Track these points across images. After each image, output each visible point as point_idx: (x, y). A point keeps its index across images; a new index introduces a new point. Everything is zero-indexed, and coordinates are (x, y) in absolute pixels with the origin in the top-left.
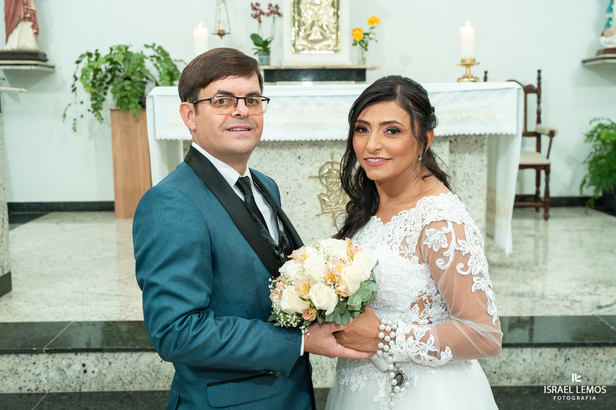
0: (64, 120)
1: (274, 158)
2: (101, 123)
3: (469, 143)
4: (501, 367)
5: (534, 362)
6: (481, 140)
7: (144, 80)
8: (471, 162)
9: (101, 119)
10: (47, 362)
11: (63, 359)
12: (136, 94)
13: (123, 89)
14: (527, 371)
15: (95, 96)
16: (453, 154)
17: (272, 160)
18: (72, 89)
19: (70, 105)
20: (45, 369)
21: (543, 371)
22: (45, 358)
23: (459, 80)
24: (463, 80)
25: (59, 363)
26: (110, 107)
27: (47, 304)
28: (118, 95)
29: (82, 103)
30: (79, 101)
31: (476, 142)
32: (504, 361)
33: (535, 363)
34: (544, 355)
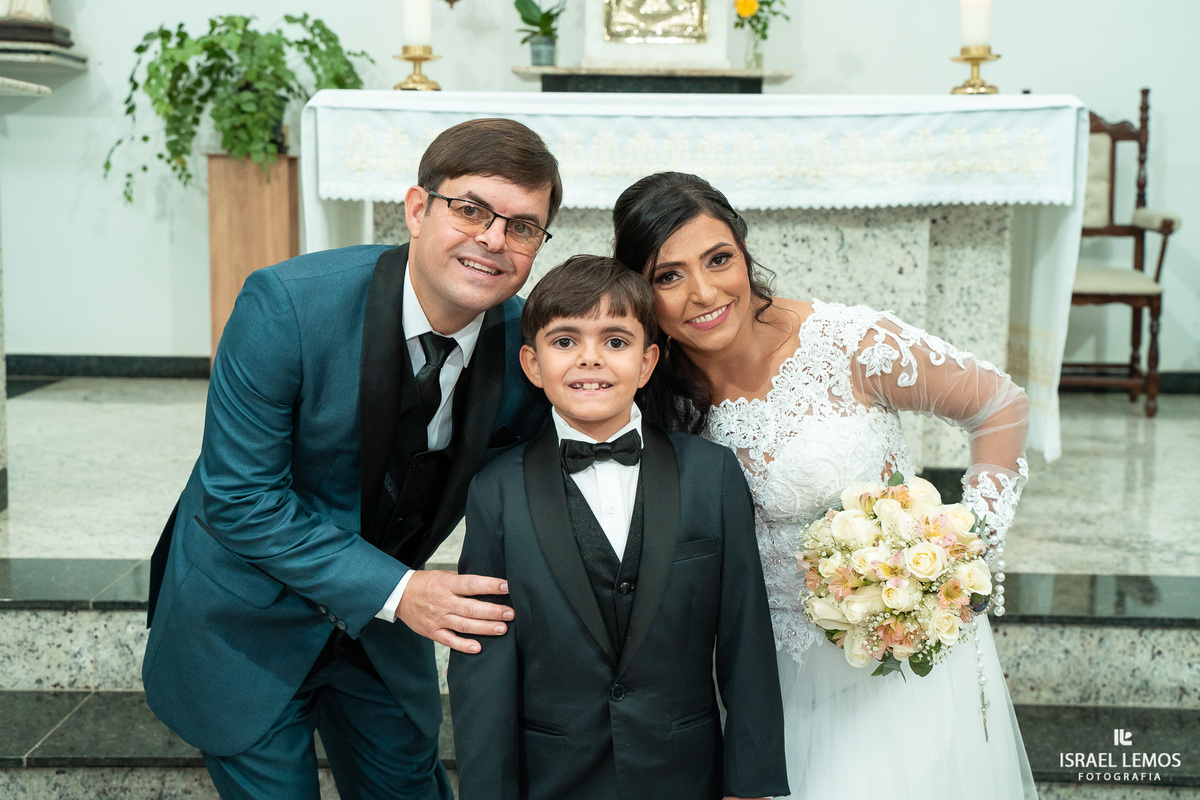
0: (105, 176)
1: (562, 245)
2: (185, 184)
3: (972, 225)
4: (1018, 664)
5: (1087, 656)
6: (999, 220)
7: (282, 92)
8: (976, 266)
9: (185, 176)
10: (96, 629)
11: (129, 622)
12: (266, 122)
13: (238, 110)
14: (1072, 675)
15: (175, 125)
16: (939, 247)
17: (558, 250)
18: (125, 107)
19: (119, 142)
20: (90, 643)
21: (1105, 676)
22: (92, 621)
23: (955, 91)
24: (962, 90)
25: (119, 631)
26: (206, 151)
27: (86, 532)
28: (227, 123)
29: (145, 139)
30: (139, 137)
31: (988, 223)
32: (1024, 652)
33: (1090, 659)
34: (1107, 643)
